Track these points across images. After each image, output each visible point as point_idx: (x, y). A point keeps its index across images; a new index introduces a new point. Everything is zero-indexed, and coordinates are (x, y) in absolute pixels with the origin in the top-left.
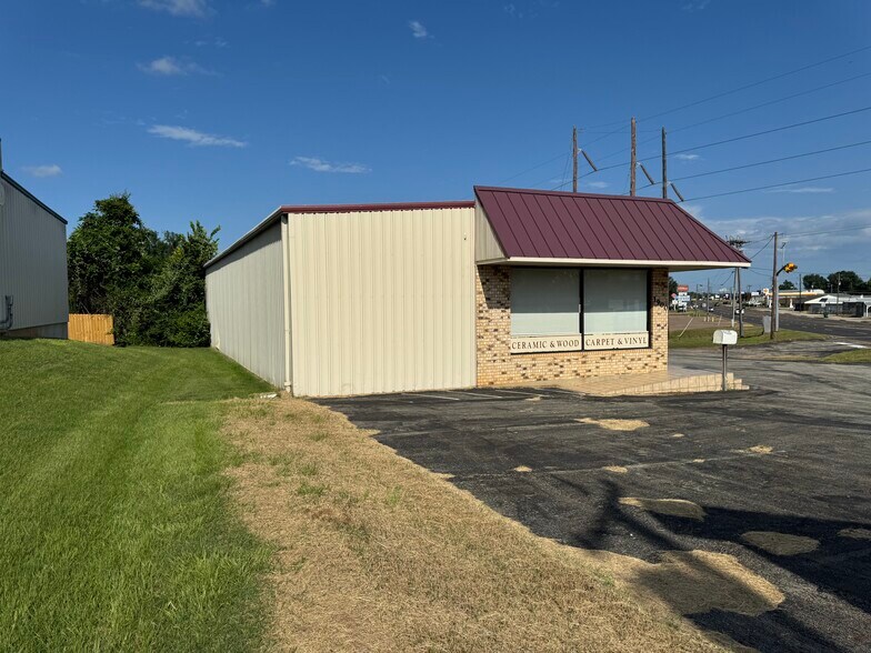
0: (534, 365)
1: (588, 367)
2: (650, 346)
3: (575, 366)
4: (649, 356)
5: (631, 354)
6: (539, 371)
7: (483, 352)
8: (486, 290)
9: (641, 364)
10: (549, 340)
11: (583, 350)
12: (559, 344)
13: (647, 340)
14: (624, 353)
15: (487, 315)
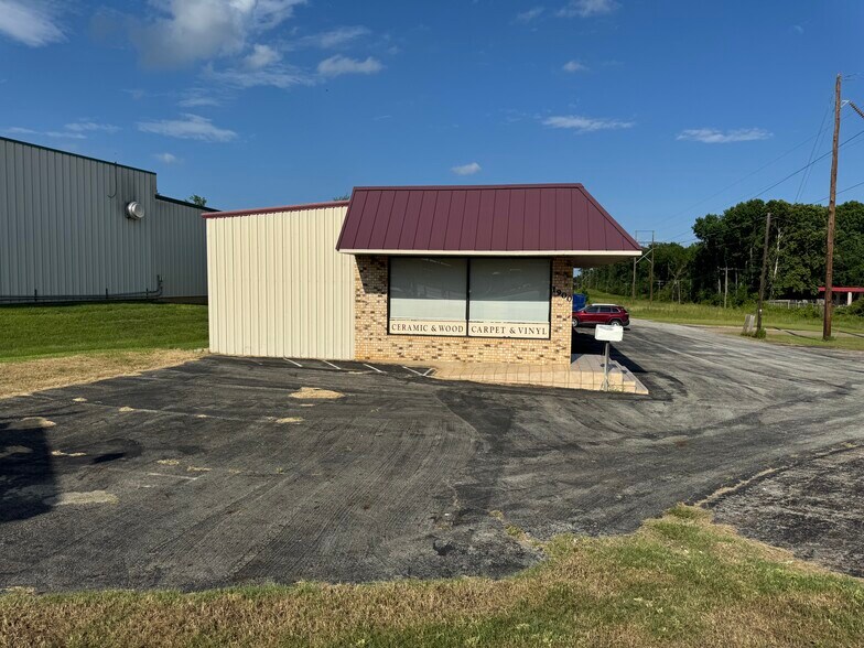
0: (411, 346)
1: (469, 352)
2: (550, 339)
3: (455, 350)
4: (546, 348)
5: (522, 344)
6: (415, 352)
7: (360, 331)
8: (364, 277)
9: (535, 355)
10: (430, 325)
11: (467, 336)
12: (442, 329)
13: (547, 331)
14: (513, 342)
15: (364, 299)
